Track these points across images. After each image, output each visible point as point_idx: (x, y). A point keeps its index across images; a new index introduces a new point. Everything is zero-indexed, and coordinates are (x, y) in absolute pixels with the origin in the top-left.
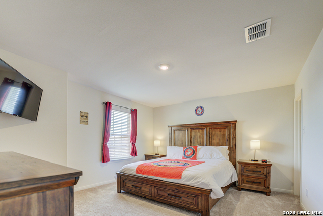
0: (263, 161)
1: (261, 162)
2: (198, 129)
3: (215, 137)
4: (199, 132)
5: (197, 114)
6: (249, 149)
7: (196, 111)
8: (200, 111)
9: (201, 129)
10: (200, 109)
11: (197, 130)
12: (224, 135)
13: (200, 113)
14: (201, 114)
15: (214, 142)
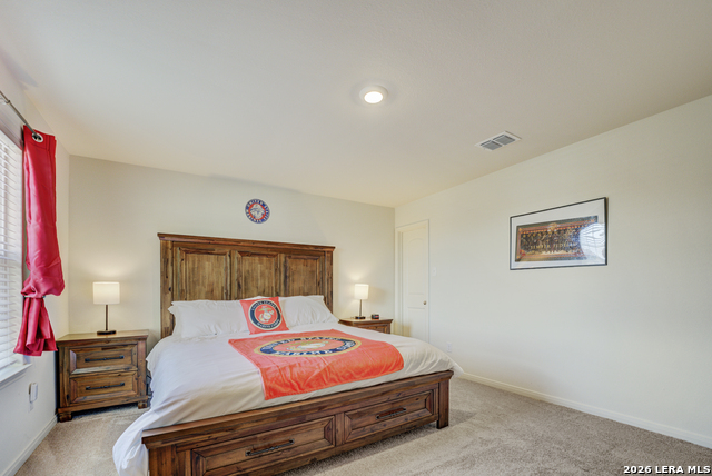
0: (373, 317)
1: (370, 320)
2: (259, 255)
3: (296, 277)
4: (261, 262)
5: (253, 218)
6: (352, 298)
7: (247, 208)
8: (257, 210)
9: (267, 255)
10: (259, 206)
11: (257, 258)
12: (312, 272)
13: (259, 216)
14: (262, 220)
15: (296, 286)
